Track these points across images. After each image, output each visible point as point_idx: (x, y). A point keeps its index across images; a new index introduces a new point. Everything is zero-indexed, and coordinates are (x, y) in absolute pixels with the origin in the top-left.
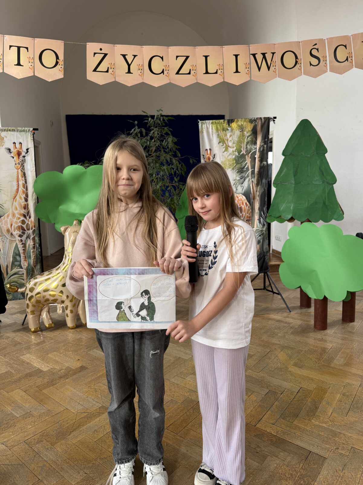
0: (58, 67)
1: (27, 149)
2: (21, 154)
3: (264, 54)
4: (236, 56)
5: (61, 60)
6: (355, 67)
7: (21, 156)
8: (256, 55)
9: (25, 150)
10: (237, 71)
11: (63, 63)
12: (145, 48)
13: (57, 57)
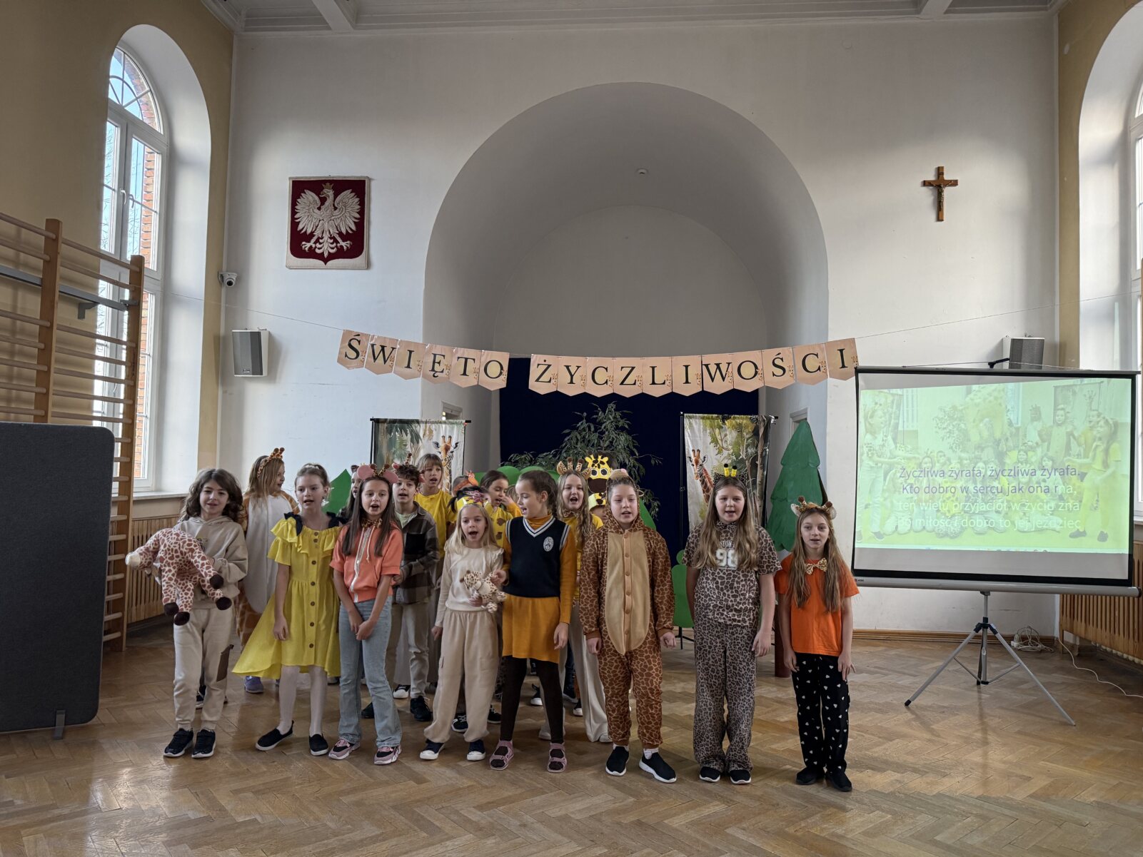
0: (502, 377)
1: (456, 444)
2: (449, 449)
3: (718, 365)
4: (687, 367)
5: (505, 372)
6: (830, 377)
7: (449, 452)
8: (709, 366)
10: (687, 382)
11: (506, 374)
12: (590, 359)
13: (502, 368)
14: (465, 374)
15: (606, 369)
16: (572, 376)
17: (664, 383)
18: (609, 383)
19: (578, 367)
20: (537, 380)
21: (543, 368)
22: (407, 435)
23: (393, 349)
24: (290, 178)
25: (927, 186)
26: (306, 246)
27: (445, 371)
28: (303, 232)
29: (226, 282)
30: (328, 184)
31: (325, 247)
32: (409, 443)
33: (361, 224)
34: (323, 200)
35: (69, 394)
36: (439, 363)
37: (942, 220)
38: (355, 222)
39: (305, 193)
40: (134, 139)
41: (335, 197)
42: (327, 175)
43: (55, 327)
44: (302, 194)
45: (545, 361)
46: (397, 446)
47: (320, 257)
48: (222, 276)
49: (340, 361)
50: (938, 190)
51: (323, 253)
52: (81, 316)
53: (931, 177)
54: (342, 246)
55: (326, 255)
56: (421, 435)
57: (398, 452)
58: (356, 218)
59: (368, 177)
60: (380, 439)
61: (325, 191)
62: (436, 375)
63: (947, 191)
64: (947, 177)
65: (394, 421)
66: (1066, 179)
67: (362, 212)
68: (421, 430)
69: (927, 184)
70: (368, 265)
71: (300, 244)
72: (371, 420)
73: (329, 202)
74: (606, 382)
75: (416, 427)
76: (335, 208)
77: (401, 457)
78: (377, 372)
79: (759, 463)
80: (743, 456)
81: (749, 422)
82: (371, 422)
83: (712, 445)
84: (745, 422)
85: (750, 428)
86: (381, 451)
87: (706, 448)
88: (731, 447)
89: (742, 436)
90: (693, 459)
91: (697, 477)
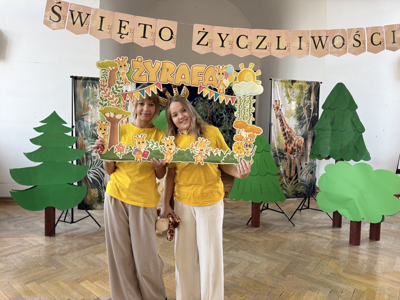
0: (172, 40)
3: (320, 37)
4: (300, 38)
5: (175, 36)
6: (386, 49)
8: (314, 38)
10: (300, 49)
11: (176, 38)
12: (235, 29)
13: (172, 33)
14: (144, 37)
15: (247, 37)
16: (223, 41)
17: (285, 49)
18: (248, 47)
19: (227, 35)
20: (198, 44)
21: (202, 34)
22: (97, 89)
23: (88, 15)
27: (129, 34)
36: (125, 27)
45: (204, 29)
46: (90, 96)
49: (46, 23)
57: (91, 100)
60: (78, 90)
62: (122, 37)
65: (87, 79)
72: (71, 77)
74: (247, 47)
77: (93, 103)
78: (77, 34)
79: (312, 109)
80: (302, 105)
81: (306, 84)
82: (71, 78)
83: (286, 98)
84: (304, 84)
85: (307, 87)
86: (79, 99)
87: (283, 99)
88: (295, 99)
89: (302, 93)
90: (276, 106)
91: (277, 117)
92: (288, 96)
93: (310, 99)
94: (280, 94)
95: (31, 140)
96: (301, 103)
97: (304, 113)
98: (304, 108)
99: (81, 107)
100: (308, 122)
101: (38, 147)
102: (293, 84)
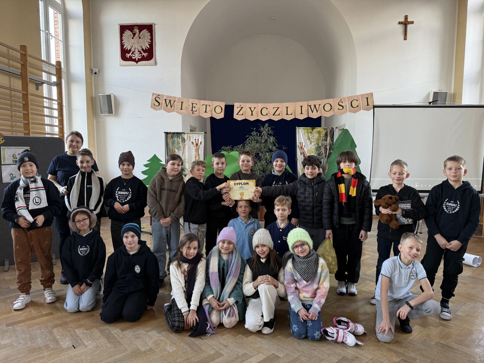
0: (222, 113)
1: (201, 142)
2: (198, 144)
3: (315, 105)
4: (301, 107)
6: (362, 110)
8: (311, 106)
9: (200, 143)
10: (302, 113)
11: (224, 111)
12: (260, 104)
13: (222, 109)
14: (206, 112)
15: (267, 109)
16: (252, 112)
17: (292, 114)
19: (255, 108)
20: (237, 114)
21: (240, 108)
22: (180, 139)
23: (175, 101)
24: (119, 24)
25: (401, 24)
26: (128, 55)
27: (197, 111)
28: (126, 49)
29: (94, 72)
30: (136, 27)
31: (136, 56)
32: (181, 142)
33: (151, 45)
34: (134, 34)
35: (36, 124)
36: (195, 107)
37: (406, 40)
38: (149, 44)
39: (126, 31)
40: (49, 7)
41: (140, 32)
42: (135, 22)
43: (29, 94)
44: (125, 32)
45: (240, 105)
46: (176, 144)
47: (134, 60)
48: (92, 70)
49: (151, 107)
50: (405, 26)
51: (136, 58)
52: (37, 89)
53: (402, 20)
54: (143, 55)
55: (137, 59)
56: (186, 139)
57: (176, 146)
58: (149, 42)
59: (153, 23)
60: (168, 141)
61: (135, 30)
62: (193, 113)
63: (409, 26)
64: (409, 20)
65: (174, 133)
66: (461, 20)
67: (152, 39)
68: (185, 136)
69: (400, 23)
70: (156, 64)
71: (125, 54)
73: (137, 35)
74: (267, 114)
75: (183, 136)
76: (140, 38)
77: (178, 148)
78: (168, 112)
79: (328, 147)
80: (320, 145)
81: (323, 130)
82: (164, 133)
83: (308, 140)
84: (321, 130)
85: (324, 132)
86: (169, 146)
87: (305, 142)
88: (315, 141)
89: (320, 136)
90: (300, 146)
91: (301, 154)
92: (309, 139)
93: (327, 141)
94: (303, 138)
95: (142, 172)
96: (320, 143)
97: (322, 151)
98: (322, 147)
99: (170, 151)
100: (325, 157)
101: (146, 176)
102: (314, 130)
